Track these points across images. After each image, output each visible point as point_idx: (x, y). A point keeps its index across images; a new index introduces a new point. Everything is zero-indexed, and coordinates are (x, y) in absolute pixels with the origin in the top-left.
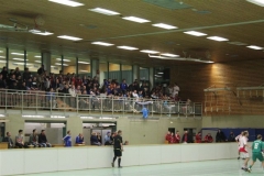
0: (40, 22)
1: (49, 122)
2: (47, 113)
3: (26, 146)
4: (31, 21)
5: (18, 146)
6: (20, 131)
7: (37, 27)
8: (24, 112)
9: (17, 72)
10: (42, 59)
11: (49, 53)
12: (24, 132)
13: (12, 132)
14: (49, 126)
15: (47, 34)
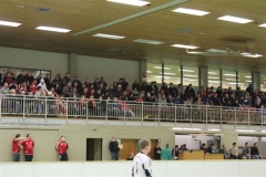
0: (250, 45)
1: (260, 136)
2: (258, 127)
3: (240, 158)
4: (242, 45)
5: (232, 157)
6: (234, 144)
7: (247, 50)
8: (237, 127)
9: (229, 91)
10: (252, 79)
11: (259, 73)
12: (238, 145)
13: (227, 144)
14: (260, 140)
15: (257, 56)
